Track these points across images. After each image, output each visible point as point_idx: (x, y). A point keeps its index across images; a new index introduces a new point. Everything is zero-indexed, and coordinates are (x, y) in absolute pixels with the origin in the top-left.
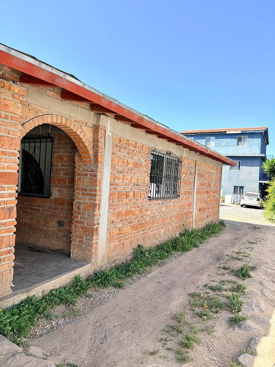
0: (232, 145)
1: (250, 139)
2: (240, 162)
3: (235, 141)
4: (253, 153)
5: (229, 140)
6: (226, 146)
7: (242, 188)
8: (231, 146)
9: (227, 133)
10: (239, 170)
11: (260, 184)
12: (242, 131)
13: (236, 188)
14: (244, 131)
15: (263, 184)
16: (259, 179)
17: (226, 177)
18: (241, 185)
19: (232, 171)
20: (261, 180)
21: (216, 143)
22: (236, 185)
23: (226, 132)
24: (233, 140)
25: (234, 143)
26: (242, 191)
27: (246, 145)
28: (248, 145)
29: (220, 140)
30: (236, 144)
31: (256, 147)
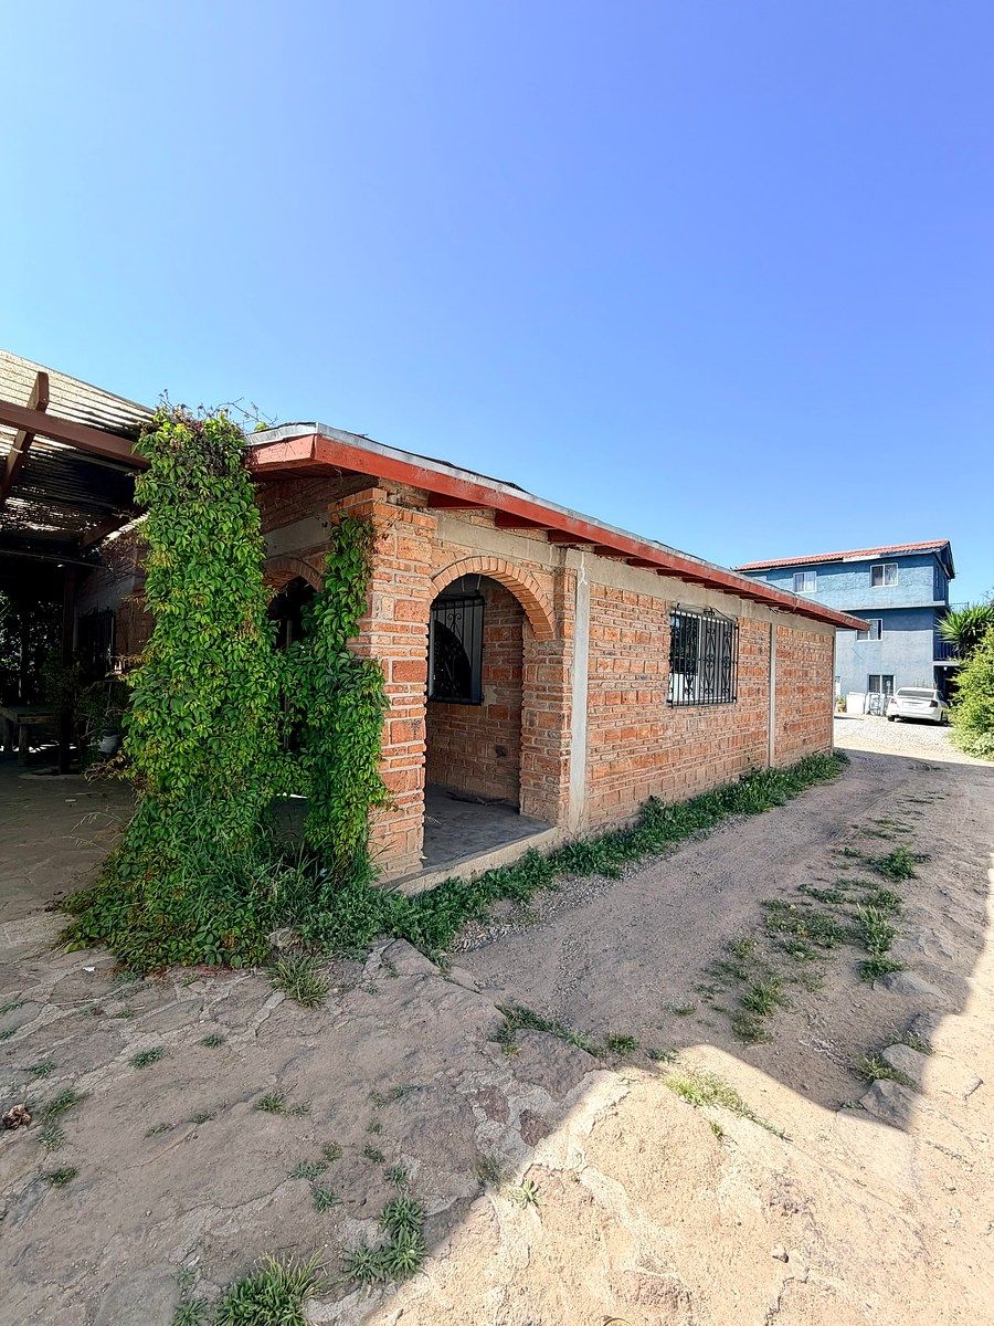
0: (858, 586)
1: (907, 570)
2: (880, 621)
3: (867, 576)
4: (912, 599)
5: (852, 575)
6: (845, 589)
7: (890, 678)
8: (855, 588)
9: (845, 561)
10: (879, 638)
11: (938, 670)
12: (881, 554)
13: (872, 678)
14: (887, 554)
15: (944, 668)
16: (934, 657)
17: (847, 656)
18: (885, 674)
19: (861, 642)
20: (939, 660)
21: (818, 585)
22: (872, 673)
23: (842, 559)
24: (862, 574)
25: (862, 581)
26: (889, 684)
27: (895, 582)
28: (900, 584)
29: (829, 577)
30: (869, 582)
31: (921, 586)
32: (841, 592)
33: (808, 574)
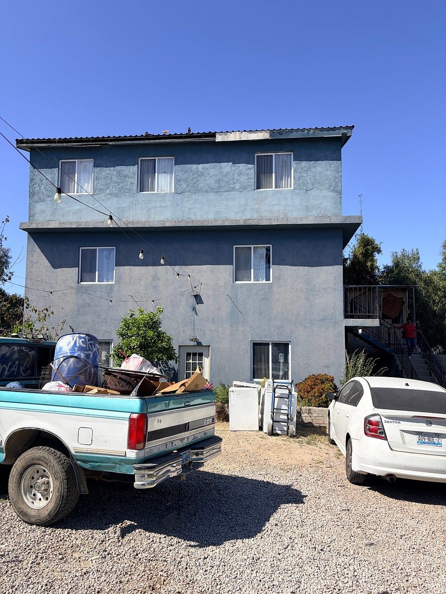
0: (237, 186)
1: (304, 164)
2: (268, 250)
3: (247, 171)
4: (314, 213)
5: (227, 167)
6: (217, 190)
7: (282, 348)
8: (233, 189)
9: (219, 138)
10: (268, 279)
11: (349, 330)
12: (272, 132)
13: (259, 348)
14: (280, 132)
15: (360, 331)
16: (346, 311)
17: (220, 308)
18: (277, 339)
19: (241, 285)
20: (352, 317)
21: (177, 181)
22: (258, 340)
23: (213, 135)
24: (242, 167)
25: (243, 178)
26: (282, 360)
27: (290, 184)
28: (298, 187)
29: (194, 166)
30: (253, 181)
31: (325, 192)
32: (212, 196)
33: (161, 162)
